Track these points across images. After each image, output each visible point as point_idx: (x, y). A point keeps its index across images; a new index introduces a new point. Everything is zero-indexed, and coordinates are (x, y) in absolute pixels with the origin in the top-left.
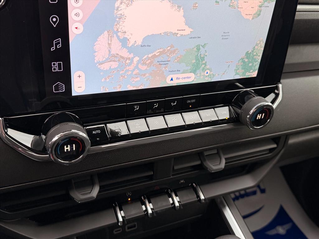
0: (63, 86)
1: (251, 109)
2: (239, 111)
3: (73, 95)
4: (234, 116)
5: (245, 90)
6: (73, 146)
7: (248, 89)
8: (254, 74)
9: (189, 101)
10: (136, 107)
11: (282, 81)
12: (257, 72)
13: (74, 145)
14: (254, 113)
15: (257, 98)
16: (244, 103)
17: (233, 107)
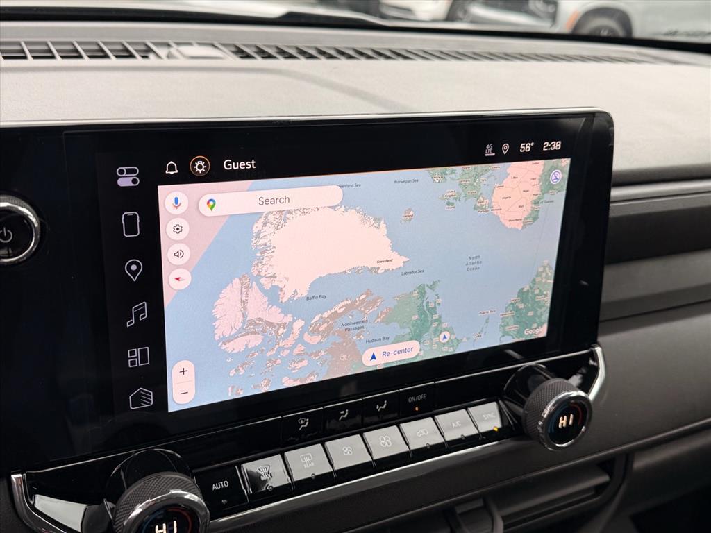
0: (150, 394)
1: (545, 408)
2: (520, 410)
3: (169, 411)
4: (512, 423)
5: (526, 364)
6: (172, 525)
7: (533, 363)
8: (542, 332)
9: (413, 399)
10: (302, 422)
11: (600, 339)
12: (545, 327)
13: (175, 523)
14: (551, 415)
15: (554, 381)
16: (528, 393)
17: (507, 402)
